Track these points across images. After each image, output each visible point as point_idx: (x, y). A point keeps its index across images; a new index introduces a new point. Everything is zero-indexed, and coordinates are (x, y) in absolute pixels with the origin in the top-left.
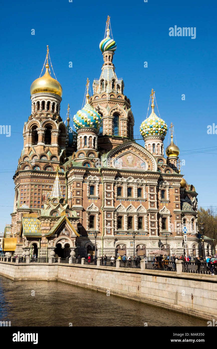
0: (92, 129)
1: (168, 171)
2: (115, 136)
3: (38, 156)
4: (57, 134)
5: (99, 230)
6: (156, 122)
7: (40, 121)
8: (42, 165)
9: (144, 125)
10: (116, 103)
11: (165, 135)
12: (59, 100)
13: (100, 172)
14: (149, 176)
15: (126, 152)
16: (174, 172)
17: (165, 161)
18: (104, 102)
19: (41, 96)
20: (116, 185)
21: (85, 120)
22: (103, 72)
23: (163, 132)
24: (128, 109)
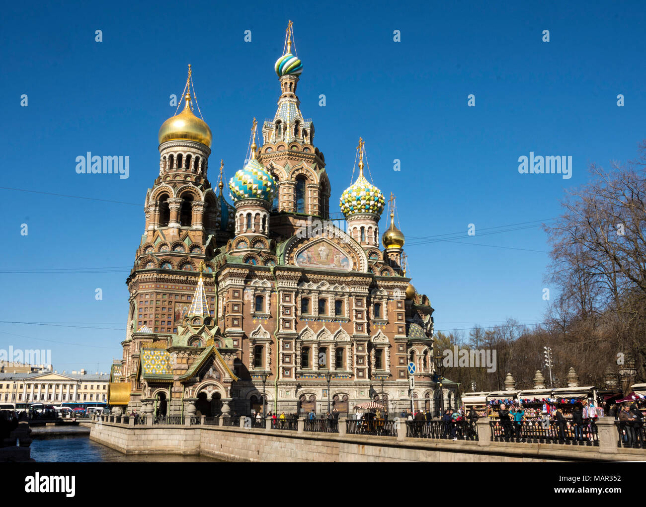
0: (260, 201)
1: (386, 272)
2: (299, 213)
3: (169, 245)
4: (202, 209)
5: (270, 370)
6: (366, 192)
7: (174, 187)
8: (176, 261)
9: (346, 196)
10: (301, 159)
11: (381, 213)
12: (206, 153)
13: (272, 272)
14: (354, 280)
15: (317, 240)
16: (395, 274)
17: (381, 256)
18: (281, 157)
19: (177, 146)
20: (300, 295)
21: (249, 186)
22: (281, 108)
23: (377, 208)
24: (320, 169)
